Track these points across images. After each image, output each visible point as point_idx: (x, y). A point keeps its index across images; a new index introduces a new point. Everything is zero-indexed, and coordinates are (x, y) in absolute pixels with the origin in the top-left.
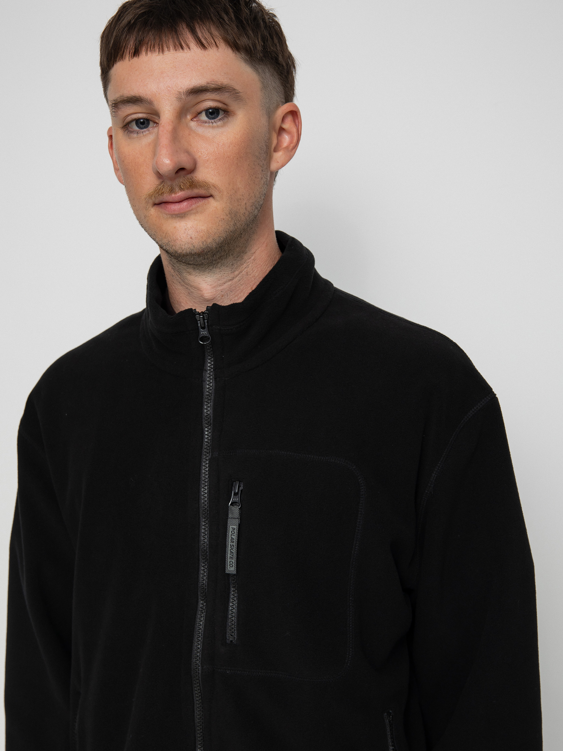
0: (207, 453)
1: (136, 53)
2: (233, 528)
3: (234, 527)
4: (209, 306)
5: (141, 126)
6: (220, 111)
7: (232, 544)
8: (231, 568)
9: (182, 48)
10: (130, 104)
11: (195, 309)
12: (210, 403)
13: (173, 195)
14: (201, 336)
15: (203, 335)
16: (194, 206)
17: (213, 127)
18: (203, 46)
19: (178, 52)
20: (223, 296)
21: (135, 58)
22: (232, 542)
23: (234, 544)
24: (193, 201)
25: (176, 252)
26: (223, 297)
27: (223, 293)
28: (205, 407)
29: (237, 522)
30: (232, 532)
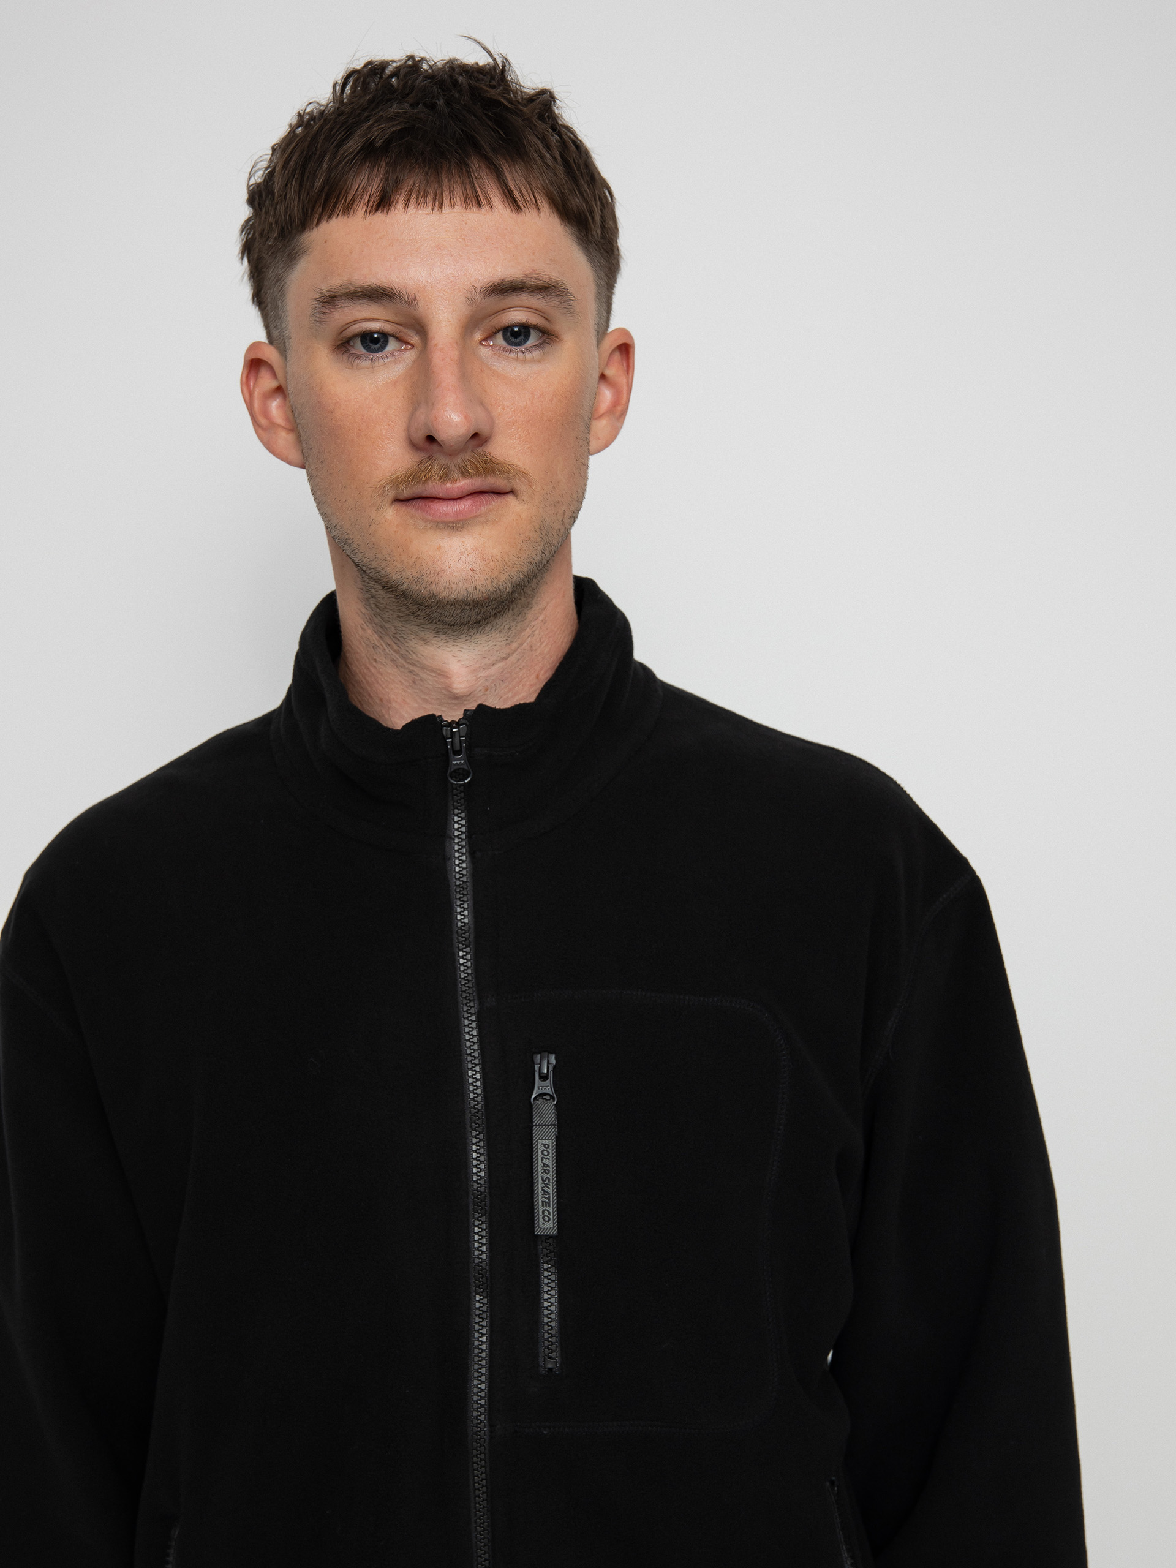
0: (470, 1001)
1: (383, 203)
2: (544, 1145)
3: (546, 1142)
4: (468, 710)
5: (373, 346)
6: (532, 332)
7: (545, 1176)
8: (546, 1222)
9: (479, 205)
10: (365, 301)
11: (441, 716)
12: (467, 901)
13: (449, 485)
14: (453, 769)
15: (456, 767)
16: (484, 509)
17: (524, 361)
18: (515, 204)
19: (468, 210)
20: (487, 690)
21: (378, 214)
22: (546, 1172)
23: (550, 1176)
24: (483, 499)
25: (434, 596)
26: (488, 692)
27: (487, 684)
28: (459, 910)
29: (553, 1132)
30: (542, 1152)
